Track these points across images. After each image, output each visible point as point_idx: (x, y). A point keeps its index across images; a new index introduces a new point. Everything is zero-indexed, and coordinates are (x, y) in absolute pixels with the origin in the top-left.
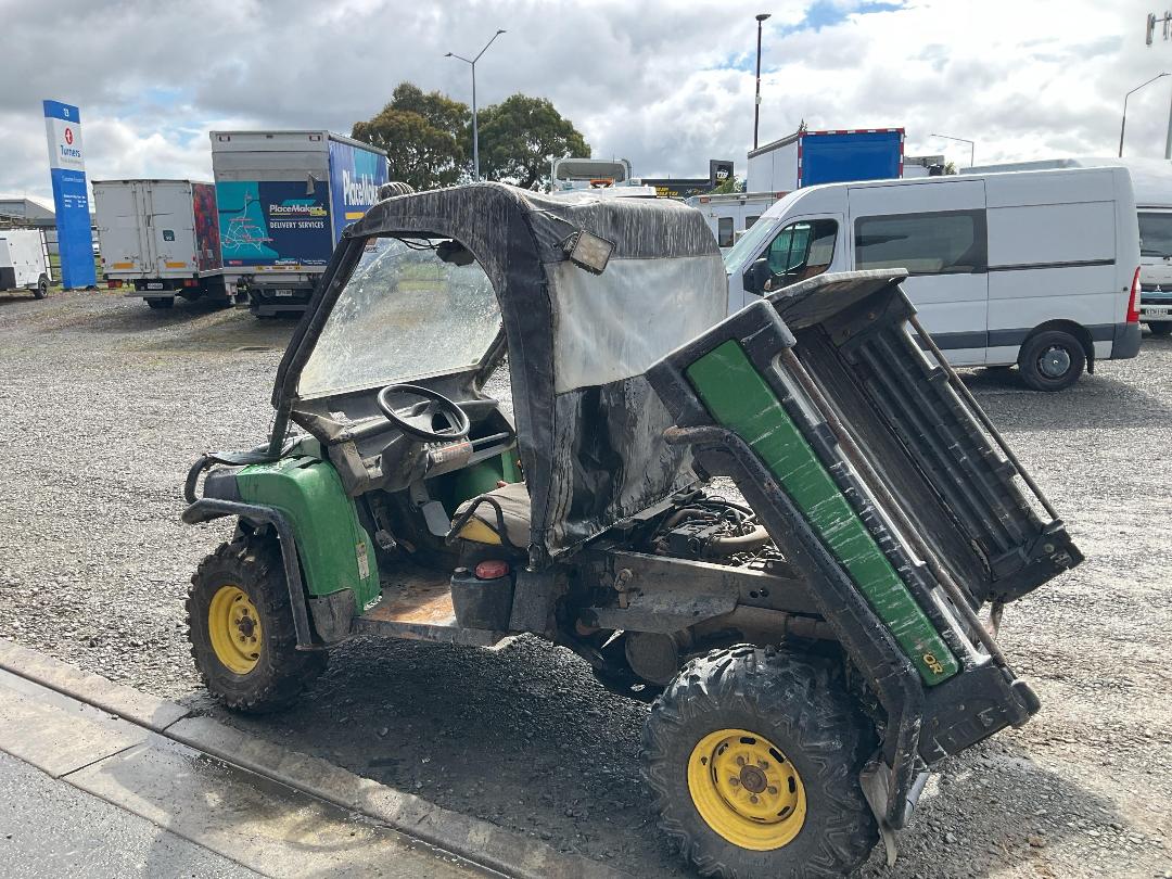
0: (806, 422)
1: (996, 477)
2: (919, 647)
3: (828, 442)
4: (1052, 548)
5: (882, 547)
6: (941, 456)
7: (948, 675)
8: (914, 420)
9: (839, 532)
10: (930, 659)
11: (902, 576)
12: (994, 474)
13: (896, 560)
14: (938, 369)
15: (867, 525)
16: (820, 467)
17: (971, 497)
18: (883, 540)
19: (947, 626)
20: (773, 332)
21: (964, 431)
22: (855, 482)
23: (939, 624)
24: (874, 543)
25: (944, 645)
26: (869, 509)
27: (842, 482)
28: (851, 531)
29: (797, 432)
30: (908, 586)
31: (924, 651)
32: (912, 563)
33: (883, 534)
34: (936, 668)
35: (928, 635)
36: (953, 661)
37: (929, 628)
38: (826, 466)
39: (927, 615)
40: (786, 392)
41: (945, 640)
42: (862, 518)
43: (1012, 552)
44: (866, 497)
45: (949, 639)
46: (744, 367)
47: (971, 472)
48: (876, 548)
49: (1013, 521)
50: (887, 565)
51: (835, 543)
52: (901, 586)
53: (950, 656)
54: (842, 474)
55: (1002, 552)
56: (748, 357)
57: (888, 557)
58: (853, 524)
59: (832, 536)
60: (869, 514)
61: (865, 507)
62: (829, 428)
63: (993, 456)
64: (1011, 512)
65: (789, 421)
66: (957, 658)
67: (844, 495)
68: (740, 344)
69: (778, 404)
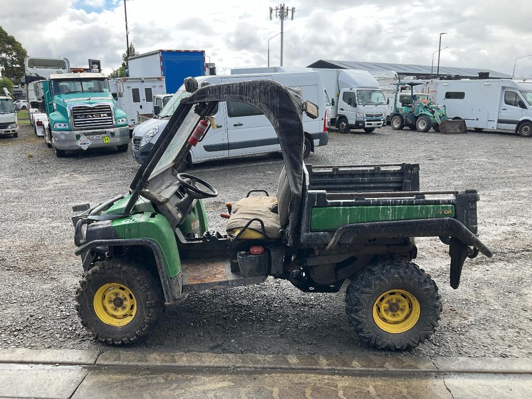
0: (352, 202)
1: (378, 174)
2: (441, 213)
3: (362, 200)
4: (410, 171)
5: (404, 204)
6: (361, 185)
7: (454, 210)
8: (344, 186)
9: (392, 214)
10: (446, 212)
11: (416, 204)
12: (377, 174)
13: (411, 203)
14: (333, 169)
15: (395, 205)
16: (368, 207)
17: (380, 185)
18: (402, 203)
19: (439, 201)
20: (319, 194)
21: (357, 174)
22: (380, 200)
23: (437, 203)
24: (402, 206)
25: (444, 205)
26: (390, 201)
27: (378, 204)
28: (394, 211)
29: (354, 207)
30: (420, 204)
31: (443, 212)
32: (414, 199)
33: (401, 202)
34: (450, 212)
35: (439, 207)
36: (451, 205)
37: (437, 206)
38: (370, 205)
39: (433, 204)
40: (340, 203)
41: (443, 204)
42: (392, 205)
43: (404, 184)
44: (386, 199)
45: (443, 202)
46: (323, 210)
47: (372, 180)
48: (404, 206)
49: (394, 178)
50: (410, 206)
51: (395, 217)
52: (419, 206)
53: (448, 205)
54: (375, 202)
55: (402, 186)
56: (321, 207)
57: (408, 204)
58: (392, 208)
59: (392, 216)
60: (392, 202)
61: (389, 202)
62: (358, 197)
63: (370, 170)
64: (391, 176)
65: (348, 207)
66: (450, 204)
67: (382, 205)
68: (316, 207)
69: (341, 207)
